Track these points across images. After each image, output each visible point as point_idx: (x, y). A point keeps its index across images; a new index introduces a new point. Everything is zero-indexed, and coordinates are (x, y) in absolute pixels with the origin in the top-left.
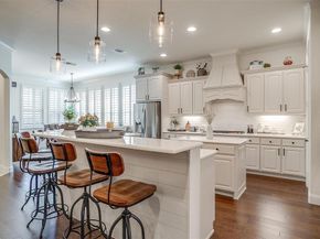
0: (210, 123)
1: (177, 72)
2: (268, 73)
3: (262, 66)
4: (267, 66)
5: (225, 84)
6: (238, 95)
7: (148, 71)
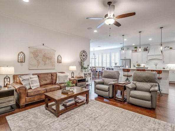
0: (156, 66)
1: (136, 49)
2: (171, 51)
3: (169, 48)
4: (171, 48)
5: (155, 54)
6: (161, 57)
7: (125, 49)
